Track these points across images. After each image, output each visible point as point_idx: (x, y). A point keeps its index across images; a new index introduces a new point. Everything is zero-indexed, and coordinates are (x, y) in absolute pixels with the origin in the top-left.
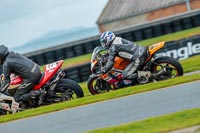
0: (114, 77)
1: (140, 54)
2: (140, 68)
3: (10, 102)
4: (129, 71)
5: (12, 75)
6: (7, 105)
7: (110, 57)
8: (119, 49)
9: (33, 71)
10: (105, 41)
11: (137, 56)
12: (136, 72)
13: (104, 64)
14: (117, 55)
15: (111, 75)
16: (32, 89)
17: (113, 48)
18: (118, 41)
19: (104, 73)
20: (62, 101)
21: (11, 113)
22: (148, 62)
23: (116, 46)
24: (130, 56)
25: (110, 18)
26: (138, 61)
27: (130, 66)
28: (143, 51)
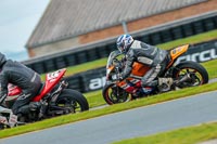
0: (132, 85)
1: (161, 59)
2: (162, 75)
3: (7, 115)
4: (149, 78)
5: (9, 86)
6: (5, 118)
8: (138, 54)
9: (33, 80)
10: (122, 45)
11: (157, 61)
12: (156, 79)
13: (121, 70)
14: (135, 60)
15: (128, 82)
17: (131, 53)
18: (137, 45)
19: (121, 80)
20: (64, 113)
21: (8, 127)
22: (170, 68)
23: (134, 50)
24: (150, 62)
25: (40, 41)
26: (158, 67)
27: (150, 72)
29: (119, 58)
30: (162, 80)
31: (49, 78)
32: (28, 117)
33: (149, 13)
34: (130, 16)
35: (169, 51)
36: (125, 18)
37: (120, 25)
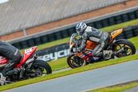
0: (86, 55)
1: (105, 38)
2: (105, 48)
5: (1, 57)
7: (84, 41)
9: (15, 54)
10: (79, 30)
12: (102, 51)
13: (79, 46)
14: (88, 39)
15: (84, 53)
16: (15, 67)
17: (85, 34)
18: (89, 29)
19: (79, 52)
22: (111, 44)
23: (87, 33)
24: (98, 40)
26: (103, 44)
27: (98, 47)
28: (107, 36)
29: (78, 38)
30: (106, 52)
31: (26, 53)
32: (13, 78)
33: (40, 23)
34: (28, 25)
35: (110, 33)
36: (25, 26)
37: (22, 31)
